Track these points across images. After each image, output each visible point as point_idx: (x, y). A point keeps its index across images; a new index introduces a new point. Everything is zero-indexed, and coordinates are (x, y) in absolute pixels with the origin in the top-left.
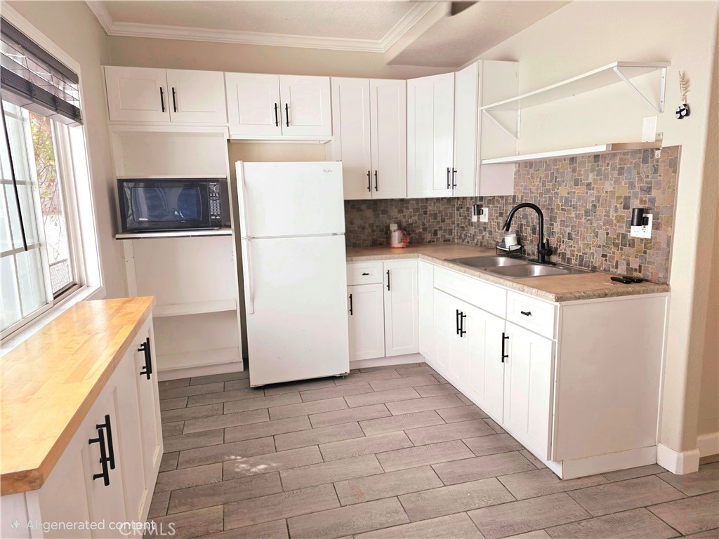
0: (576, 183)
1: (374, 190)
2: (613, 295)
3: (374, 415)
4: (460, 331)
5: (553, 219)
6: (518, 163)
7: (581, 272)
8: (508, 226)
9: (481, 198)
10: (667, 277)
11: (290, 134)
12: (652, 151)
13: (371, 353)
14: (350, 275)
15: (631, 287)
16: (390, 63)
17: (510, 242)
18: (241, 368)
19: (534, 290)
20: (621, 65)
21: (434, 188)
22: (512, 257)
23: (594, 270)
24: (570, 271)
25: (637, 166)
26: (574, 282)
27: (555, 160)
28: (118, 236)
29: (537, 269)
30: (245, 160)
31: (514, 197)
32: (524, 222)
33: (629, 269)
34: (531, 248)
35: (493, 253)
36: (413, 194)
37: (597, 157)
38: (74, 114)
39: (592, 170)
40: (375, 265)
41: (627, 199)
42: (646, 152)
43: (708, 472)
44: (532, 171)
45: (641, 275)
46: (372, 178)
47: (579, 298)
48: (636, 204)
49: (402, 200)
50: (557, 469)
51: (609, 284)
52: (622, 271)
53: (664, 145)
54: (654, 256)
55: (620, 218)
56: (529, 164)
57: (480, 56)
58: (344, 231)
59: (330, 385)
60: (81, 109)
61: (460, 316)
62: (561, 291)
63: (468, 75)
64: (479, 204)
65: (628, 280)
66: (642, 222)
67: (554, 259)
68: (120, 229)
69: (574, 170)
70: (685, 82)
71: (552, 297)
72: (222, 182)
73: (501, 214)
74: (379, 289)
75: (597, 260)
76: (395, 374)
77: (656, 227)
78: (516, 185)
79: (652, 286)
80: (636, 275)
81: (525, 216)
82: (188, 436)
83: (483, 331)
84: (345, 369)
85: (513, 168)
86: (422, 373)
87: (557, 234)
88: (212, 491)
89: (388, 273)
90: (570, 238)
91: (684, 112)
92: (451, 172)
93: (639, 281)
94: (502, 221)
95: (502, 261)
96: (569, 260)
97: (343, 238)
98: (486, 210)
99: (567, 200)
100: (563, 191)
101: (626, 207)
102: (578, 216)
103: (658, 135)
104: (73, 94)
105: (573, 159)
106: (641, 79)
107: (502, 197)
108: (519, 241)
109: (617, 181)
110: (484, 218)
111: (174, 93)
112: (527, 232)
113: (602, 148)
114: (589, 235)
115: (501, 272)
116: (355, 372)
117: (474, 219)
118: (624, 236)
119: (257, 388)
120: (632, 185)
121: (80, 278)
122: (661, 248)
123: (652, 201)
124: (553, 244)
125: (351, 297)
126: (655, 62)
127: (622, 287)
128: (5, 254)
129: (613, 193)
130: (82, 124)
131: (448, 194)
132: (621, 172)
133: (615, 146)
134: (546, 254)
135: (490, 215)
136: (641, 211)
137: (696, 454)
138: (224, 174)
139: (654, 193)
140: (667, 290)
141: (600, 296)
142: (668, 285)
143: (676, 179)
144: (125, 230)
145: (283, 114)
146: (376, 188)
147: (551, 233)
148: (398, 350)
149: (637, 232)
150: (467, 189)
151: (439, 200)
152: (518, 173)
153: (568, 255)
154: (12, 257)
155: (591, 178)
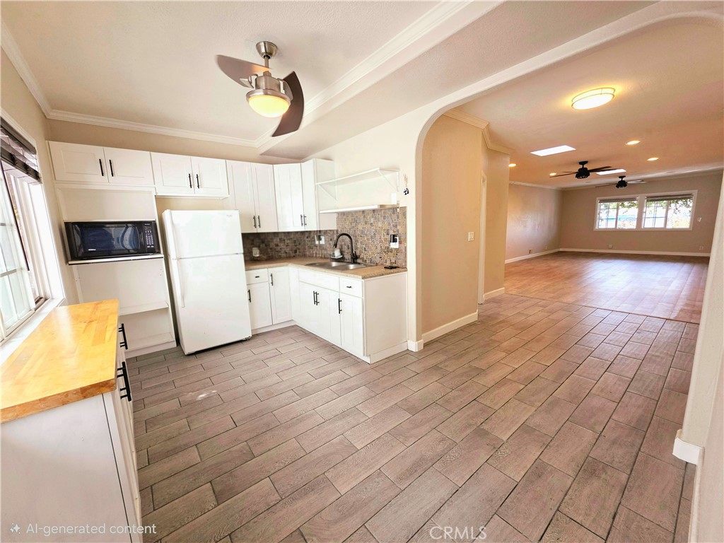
0: (366, 223)
1: (258, 227)
2: (385, 274)
3: (271, 356)
4: (316, 302)
5: (357, 241)
6: (338, 213)
7: (371, 266)
8: (336, 245)
9: (320, 231)
10: (406, 265)
11: (200, 193)
12: (396, 208)
13: (264, 324)
14: (248, 278)
15: (392, 270)
16: (262, 155)
17: (337, 254)
18: (174, 345)
19: (352, 275)
20: (381, 169)
21: (294, 226)
22: (339, 261)
23: (377, 265)
24: (367, 266)
25: (390, 215)
26: (369, 271)
27: (356, 212)
28: (70, 263)
29: (352, 266)
30: (172, 209)
31: (337, 230)
32: (343, 243)
33: (391, 263)
34: (348, 257)
35: (329, 260)
36: (281, 230)
37: (374, 211)
38: (36, 175)
39: (373, 217)
40: (263, 271)
41: (388, 230)
42: (394, 209)
43: (426, 348)
44: (345, 217)
45: (396, 265)
46: (256, 220)
47: (372, 277)
48: (392, 233)
49: (274, 233)
50: (368, 360)
51: (384, 270)
52: (388, 264)
53: (400, 206)
54: (400, 256)
55: (386, 240)
56: (343, 213)
57: (314, 155)
58: (242, 252)
59: (240, 345)
60: (40, 172)
61: (316, 294)
62: (364, 274)
63: (308, 166)
64: (319, 234)
65: (392, 268)
66: (395, 241)
67: (359, 261)
68: (70, 258)
69: (364, 217)
70: (406, 179)
71: (361, 277)
72: (152, 224)
73: (331, 240)
74: (267, 285)
75: (378, 260)
76: (280, 333)
77: (400, 243)
78: (338, 224)
79: (401, 270)
80: (394, 265)
81: (343, 240)
82: (146, 389)
83: (328, 300)
84: (250, 335)
85: (336, 215)
86: (295, 331)
87: (359, 248)
88: (176, 414)
89: (271, 275)
90: (365, 250)
91: (407, 192)
92: (303, 217)
93: (395, 268)
94: (332, 243)
95: (334, 264)
96: (366, 261)
97: (242, 256)
98: (323, 238)
99: (363, 232)
100: (360, 227)
101: (388, 234)
102: (368, 239)
103: (398, 201)
104: (33, 161)
105: (363, 212)
106: (389, 176)
107: (331, 230)
108: (342, 253)
109: (383, 222)
110: (322, 242)
111: (111, 163)
112: (345, 249)
113: (376, 207)
114: (373, 248)
115: (335, 268)
116: (255, 336)
117: (317, 242)
118: (388, 248)
119: (190, 355)
120: (389, 224)
121: (45, 293)
122: (402, 252)
123: (398, 231)
124: (358, 254)
125: (249, 291)
126: (393, 169)
127: (389, 271)
128: (3, 275)
129: (382, 228)
130: (41, 183)
131: (302, 229)
132: (384, 217)
133: (381, 206)
134: (355, 259)
135: (325, 241)
136: (394, 236)
137: (422, 342)
138: (155, 218)
139: (399, 227)
140: (406, 271)
141: (380, 275)
142: (406, 268)
143: (406, 221)
144: (73, 259)
145: (194, 181)
146: (259, 226)
147: (357, 248)
148: (280, 319)
149: (394, 245)
150: (312, 226)
151: (297, 232)
152: (338, 218)
153: (365, 259)
154: (6, 277)
155: (372, 220)
